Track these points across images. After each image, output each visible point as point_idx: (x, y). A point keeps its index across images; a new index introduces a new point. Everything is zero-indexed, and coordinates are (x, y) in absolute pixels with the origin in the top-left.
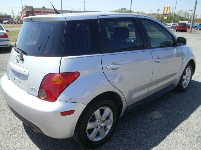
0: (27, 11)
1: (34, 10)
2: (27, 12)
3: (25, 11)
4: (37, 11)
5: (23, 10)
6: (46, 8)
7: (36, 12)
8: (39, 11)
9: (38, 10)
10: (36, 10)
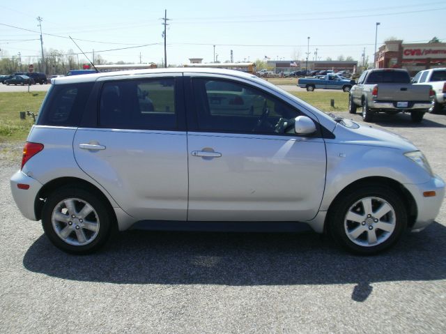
0: (387, 50)
1: (405, 49)
2: (386, 54)
3: (383, 52)
4: (411, 51)
5: (381, 49)
6: (440, 41)
7: (407, 52)
8: (416, 50)
9: (413, 48)
10: (409, 48)
